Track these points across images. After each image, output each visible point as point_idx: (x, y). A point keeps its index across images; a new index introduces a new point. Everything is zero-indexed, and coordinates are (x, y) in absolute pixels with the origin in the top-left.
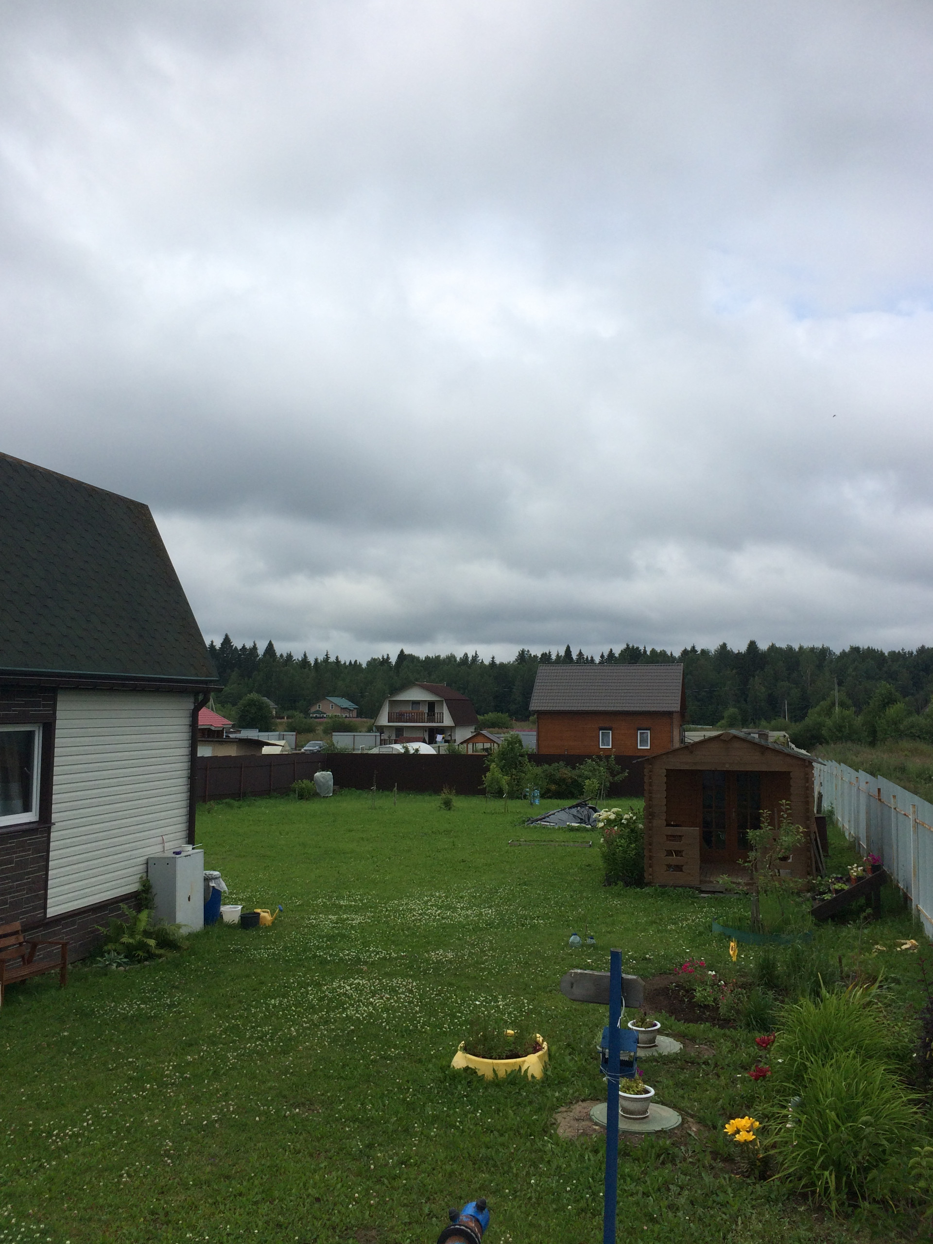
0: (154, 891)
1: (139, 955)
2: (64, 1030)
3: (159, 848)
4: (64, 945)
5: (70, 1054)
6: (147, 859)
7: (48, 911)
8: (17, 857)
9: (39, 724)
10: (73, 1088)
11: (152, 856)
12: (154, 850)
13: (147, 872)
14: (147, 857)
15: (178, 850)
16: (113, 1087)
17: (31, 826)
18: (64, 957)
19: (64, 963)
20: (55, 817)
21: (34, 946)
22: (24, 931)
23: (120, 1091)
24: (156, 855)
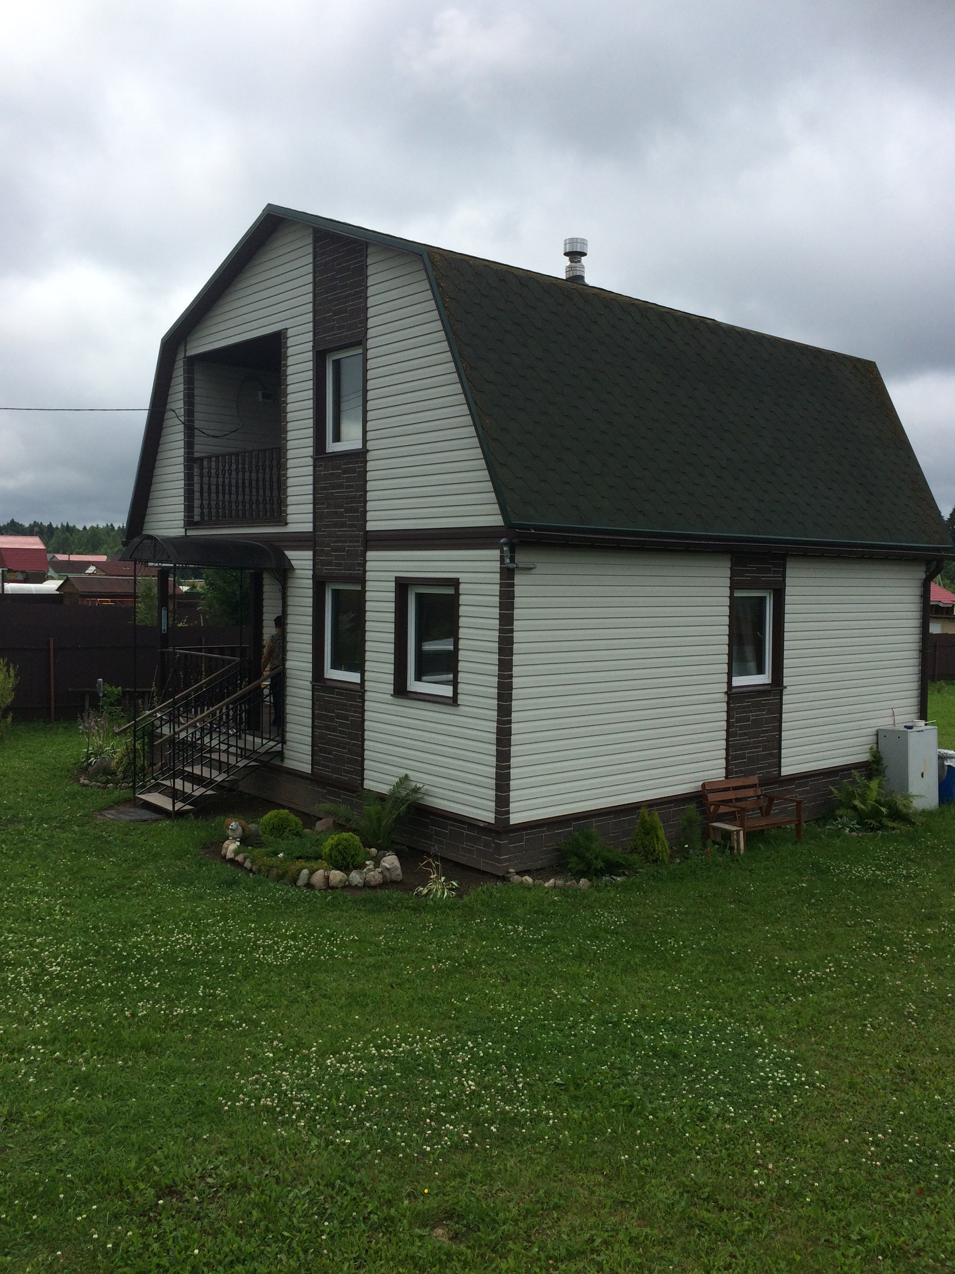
0: (885, 762)
1: (871, 823)
2: (802, 882)
3: (889, 721)
4: (799, 803)
5: (809, 904)
6: (877, 731)
7: (783, 769)
8: (753, 716)
9: (769, 591)
10: (813, 935)
11: (881, 728)
12: (885, 723)
13: (877, 743)
14: (877, 728)
15: (909, 724)
16: (852, 942)
17: (765, 688)
18: (799, 816)
19: (799, 820)
20: (786, 681)
21: (771, 800)
22: (760, 785)
23: (860, 947)
24: (885, 728)
